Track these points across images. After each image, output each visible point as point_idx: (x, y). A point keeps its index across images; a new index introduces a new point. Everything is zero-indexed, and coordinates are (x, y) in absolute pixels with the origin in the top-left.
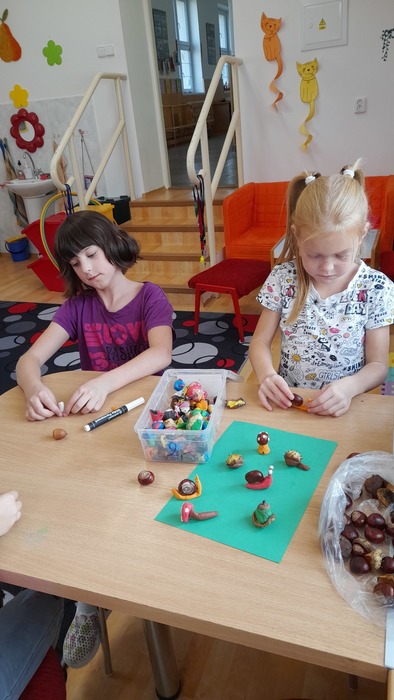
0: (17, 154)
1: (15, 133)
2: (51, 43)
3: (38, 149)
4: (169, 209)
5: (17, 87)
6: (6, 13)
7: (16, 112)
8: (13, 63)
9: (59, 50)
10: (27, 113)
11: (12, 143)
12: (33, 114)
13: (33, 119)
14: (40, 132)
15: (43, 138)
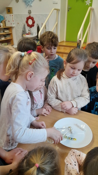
0: (27, 28)
1: (27, 22)
3: (32, 27)
7: (28, 16)
10: (31, 17)
11: (26, 25)
12: (33, 17)
13: (32, 19)
14: (34, 22)
15: (35, 24)
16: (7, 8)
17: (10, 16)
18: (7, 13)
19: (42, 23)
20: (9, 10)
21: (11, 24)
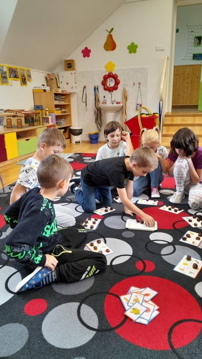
0: (102, 92)
1: (104, 83)
2: (133, 44)
3: (114, 91)
4: (186, 118)
5: (110, 63)
6: (112, 29)
7: (107, 74)
8: (110, 52)
9: (136, 46)
10: (112, 74)
11: (101, 88)
12: (116, 75)
13: (115, 77)
14: (117, 83)
15: (119, 85)
16: (66, 61)
17: (72, 74)
18: (66, 70)
19: (134, 83)
20: (70, 65)
21: (72, 88)
